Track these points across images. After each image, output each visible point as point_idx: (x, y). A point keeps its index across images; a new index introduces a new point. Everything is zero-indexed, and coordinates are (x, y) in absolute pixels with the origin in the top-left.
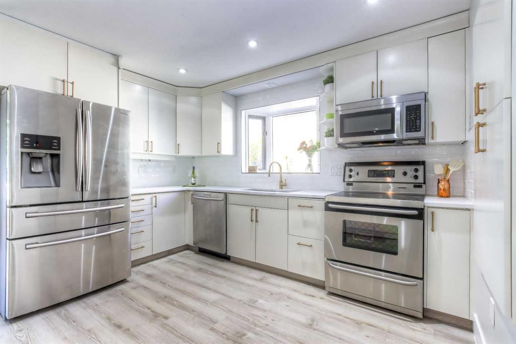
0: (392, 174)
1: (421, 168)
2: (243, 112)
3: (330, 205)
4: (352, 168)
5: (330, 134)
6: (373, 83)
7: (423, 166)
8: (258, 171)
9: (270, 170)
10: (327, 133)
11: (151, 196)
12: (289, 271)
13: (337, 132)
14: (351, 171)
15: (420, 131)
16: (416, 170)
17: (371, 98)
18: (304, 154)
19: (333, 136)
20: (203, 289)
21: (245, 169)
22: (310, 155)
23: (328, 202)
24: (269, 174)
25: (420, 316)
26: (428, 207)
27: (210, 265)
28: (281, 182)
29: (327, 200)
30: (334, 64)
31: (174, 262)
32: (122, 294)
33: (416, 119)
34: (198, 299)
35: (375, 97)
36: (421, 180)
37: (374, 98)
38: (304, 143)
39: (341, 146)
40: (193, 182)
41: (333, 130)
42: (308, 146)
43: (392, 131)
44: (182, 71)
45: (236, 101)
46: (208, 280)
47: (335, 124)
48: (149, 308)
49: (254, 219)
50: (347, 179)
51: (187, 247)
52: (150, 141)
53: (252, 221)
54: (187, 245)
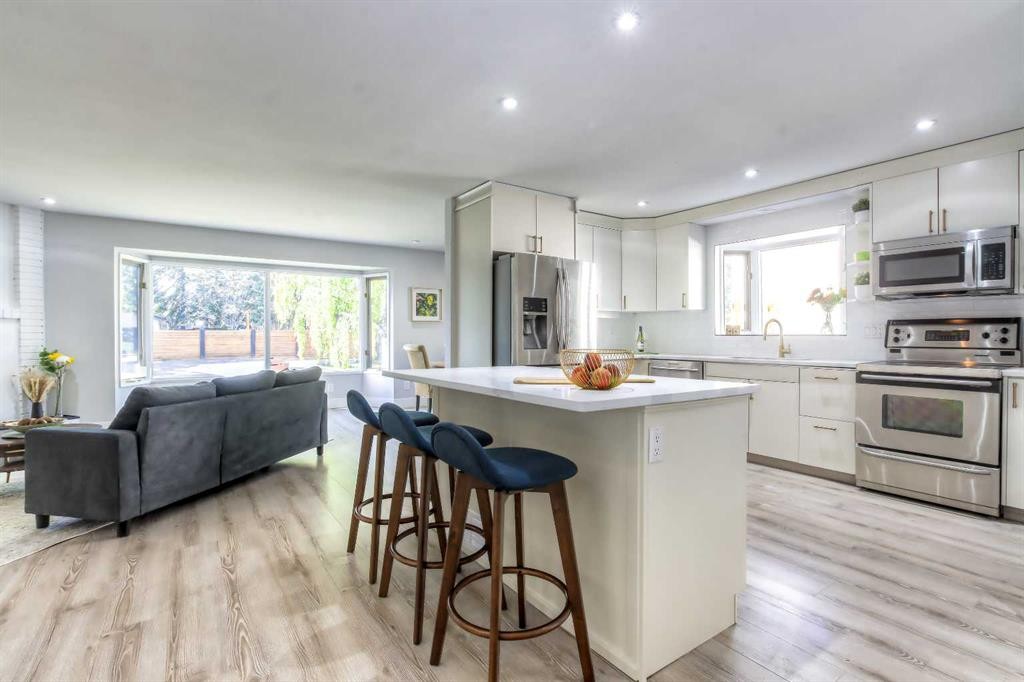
0: (966, 336)
1: (1013, 328)
2: (717, 248)
3: (864, 376)
4: (900, 328)
5: (864, 280)
6: (931, 213)
7: (1016, 325)
8: (741, 333)
9: (766, 331)
10: (858, 279)
12: (800, 462)
13: (874, 278)
14: (897, 331)
15: (1004, 278)
16: (1005, 331)
17: (928, 234)
18: (818, 307)
19: (868, 283)
21: (720, 330)
22: (828, 310)
23: (861, 372)
24: (765, 337)
25: (995, 513)
26: (1009, 377)
28: (782, 347)
29: (859, 369)
30: (870, 186)
33: (997, 263)
35: (935, 233)
36: (1011, 344)
37: (933, 234)
38: (818, 291)
39: (880, 297)
40: (640, 348)
41: (868, 276)
42: (825, 296)
43: (960, 278)
44: (641, 204)
45: (707, 232)
47: (871, 267)
50: (891, 343)
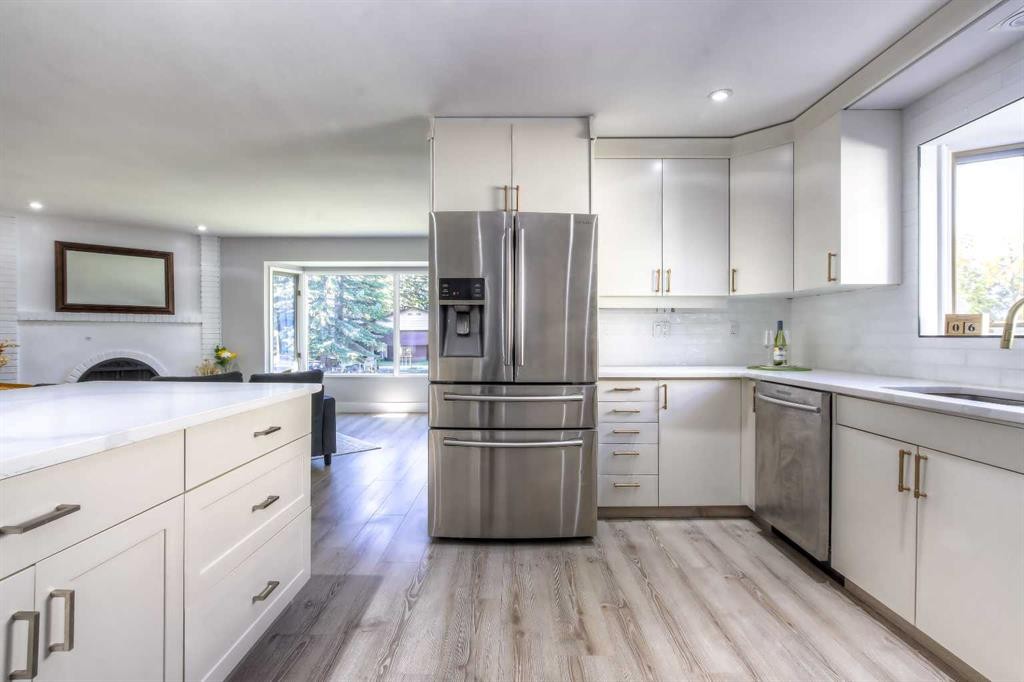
8: (985, 331)
11: (655, 383)
20: (712, 627)
21: (932, 325)
27: (778, 578)
31: (695, 536)
32: (566, 563)
34: (682, 646)
40: (778, 359)
44: (720, 97)
45: (902, 122)
46: (740, 612)
48: (580, 613)
49: (910, 482)
51: (744, 513)
52: (666, 269)
53: (901, 488)
54: (745, 508)
